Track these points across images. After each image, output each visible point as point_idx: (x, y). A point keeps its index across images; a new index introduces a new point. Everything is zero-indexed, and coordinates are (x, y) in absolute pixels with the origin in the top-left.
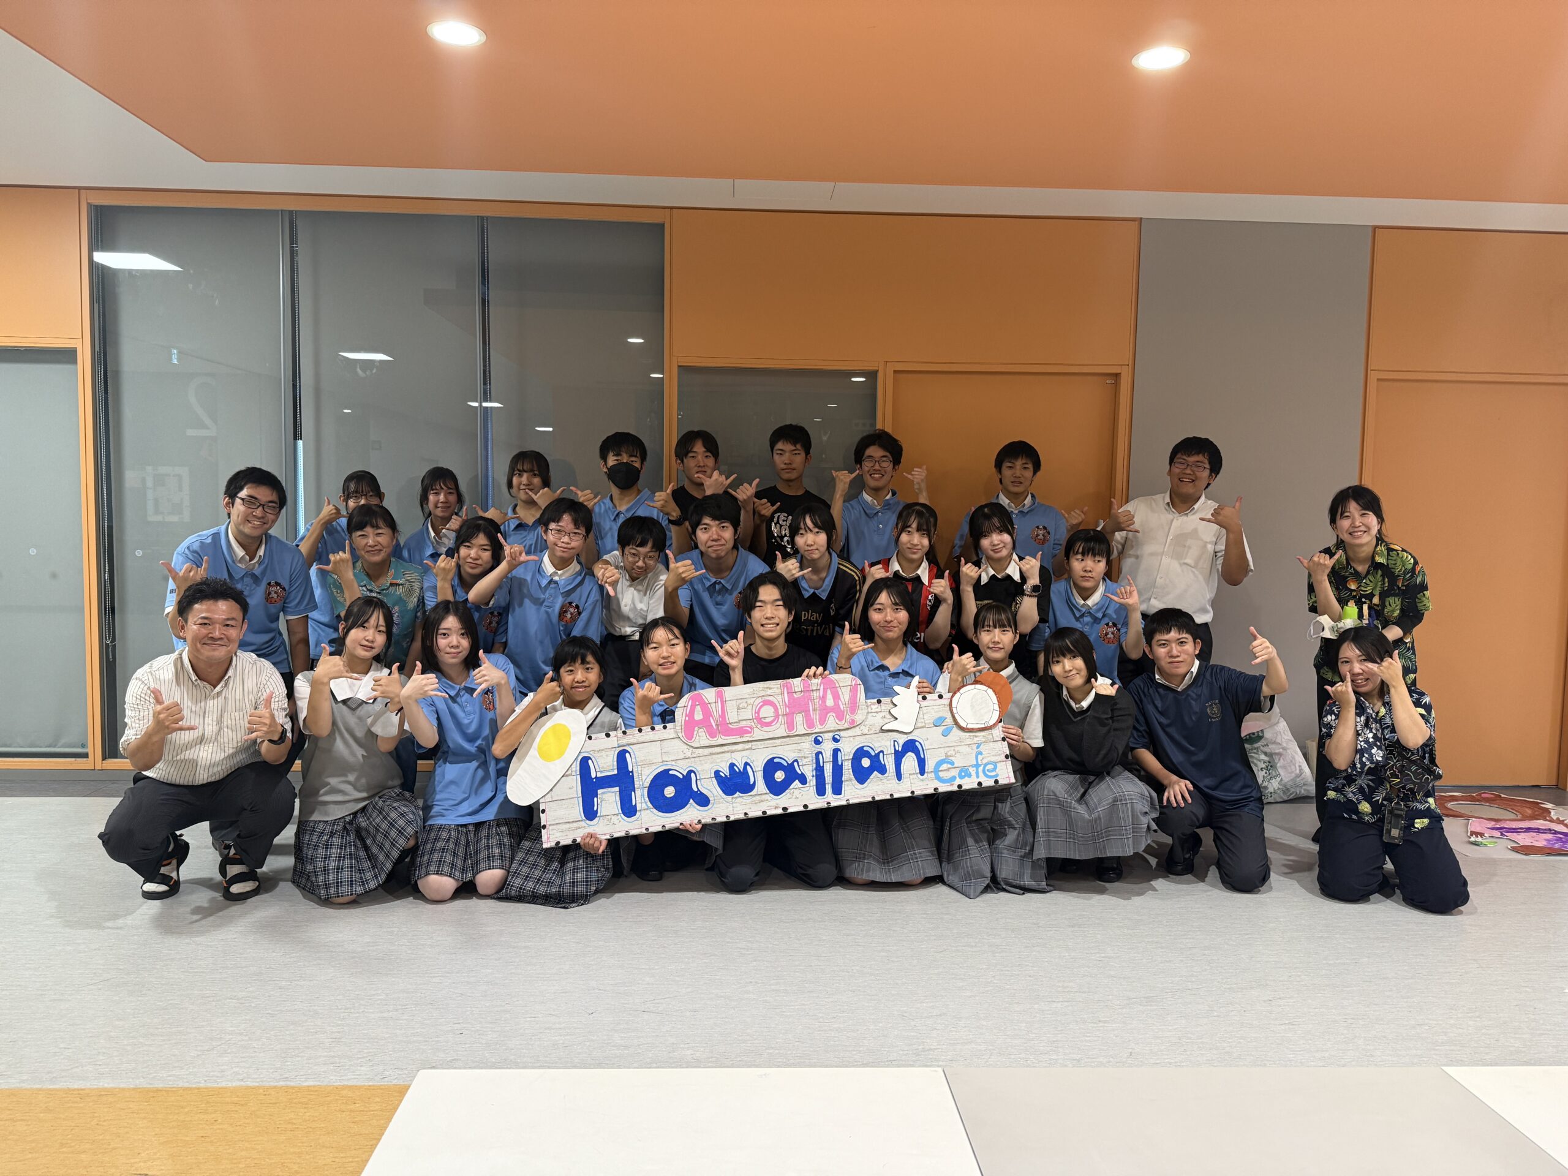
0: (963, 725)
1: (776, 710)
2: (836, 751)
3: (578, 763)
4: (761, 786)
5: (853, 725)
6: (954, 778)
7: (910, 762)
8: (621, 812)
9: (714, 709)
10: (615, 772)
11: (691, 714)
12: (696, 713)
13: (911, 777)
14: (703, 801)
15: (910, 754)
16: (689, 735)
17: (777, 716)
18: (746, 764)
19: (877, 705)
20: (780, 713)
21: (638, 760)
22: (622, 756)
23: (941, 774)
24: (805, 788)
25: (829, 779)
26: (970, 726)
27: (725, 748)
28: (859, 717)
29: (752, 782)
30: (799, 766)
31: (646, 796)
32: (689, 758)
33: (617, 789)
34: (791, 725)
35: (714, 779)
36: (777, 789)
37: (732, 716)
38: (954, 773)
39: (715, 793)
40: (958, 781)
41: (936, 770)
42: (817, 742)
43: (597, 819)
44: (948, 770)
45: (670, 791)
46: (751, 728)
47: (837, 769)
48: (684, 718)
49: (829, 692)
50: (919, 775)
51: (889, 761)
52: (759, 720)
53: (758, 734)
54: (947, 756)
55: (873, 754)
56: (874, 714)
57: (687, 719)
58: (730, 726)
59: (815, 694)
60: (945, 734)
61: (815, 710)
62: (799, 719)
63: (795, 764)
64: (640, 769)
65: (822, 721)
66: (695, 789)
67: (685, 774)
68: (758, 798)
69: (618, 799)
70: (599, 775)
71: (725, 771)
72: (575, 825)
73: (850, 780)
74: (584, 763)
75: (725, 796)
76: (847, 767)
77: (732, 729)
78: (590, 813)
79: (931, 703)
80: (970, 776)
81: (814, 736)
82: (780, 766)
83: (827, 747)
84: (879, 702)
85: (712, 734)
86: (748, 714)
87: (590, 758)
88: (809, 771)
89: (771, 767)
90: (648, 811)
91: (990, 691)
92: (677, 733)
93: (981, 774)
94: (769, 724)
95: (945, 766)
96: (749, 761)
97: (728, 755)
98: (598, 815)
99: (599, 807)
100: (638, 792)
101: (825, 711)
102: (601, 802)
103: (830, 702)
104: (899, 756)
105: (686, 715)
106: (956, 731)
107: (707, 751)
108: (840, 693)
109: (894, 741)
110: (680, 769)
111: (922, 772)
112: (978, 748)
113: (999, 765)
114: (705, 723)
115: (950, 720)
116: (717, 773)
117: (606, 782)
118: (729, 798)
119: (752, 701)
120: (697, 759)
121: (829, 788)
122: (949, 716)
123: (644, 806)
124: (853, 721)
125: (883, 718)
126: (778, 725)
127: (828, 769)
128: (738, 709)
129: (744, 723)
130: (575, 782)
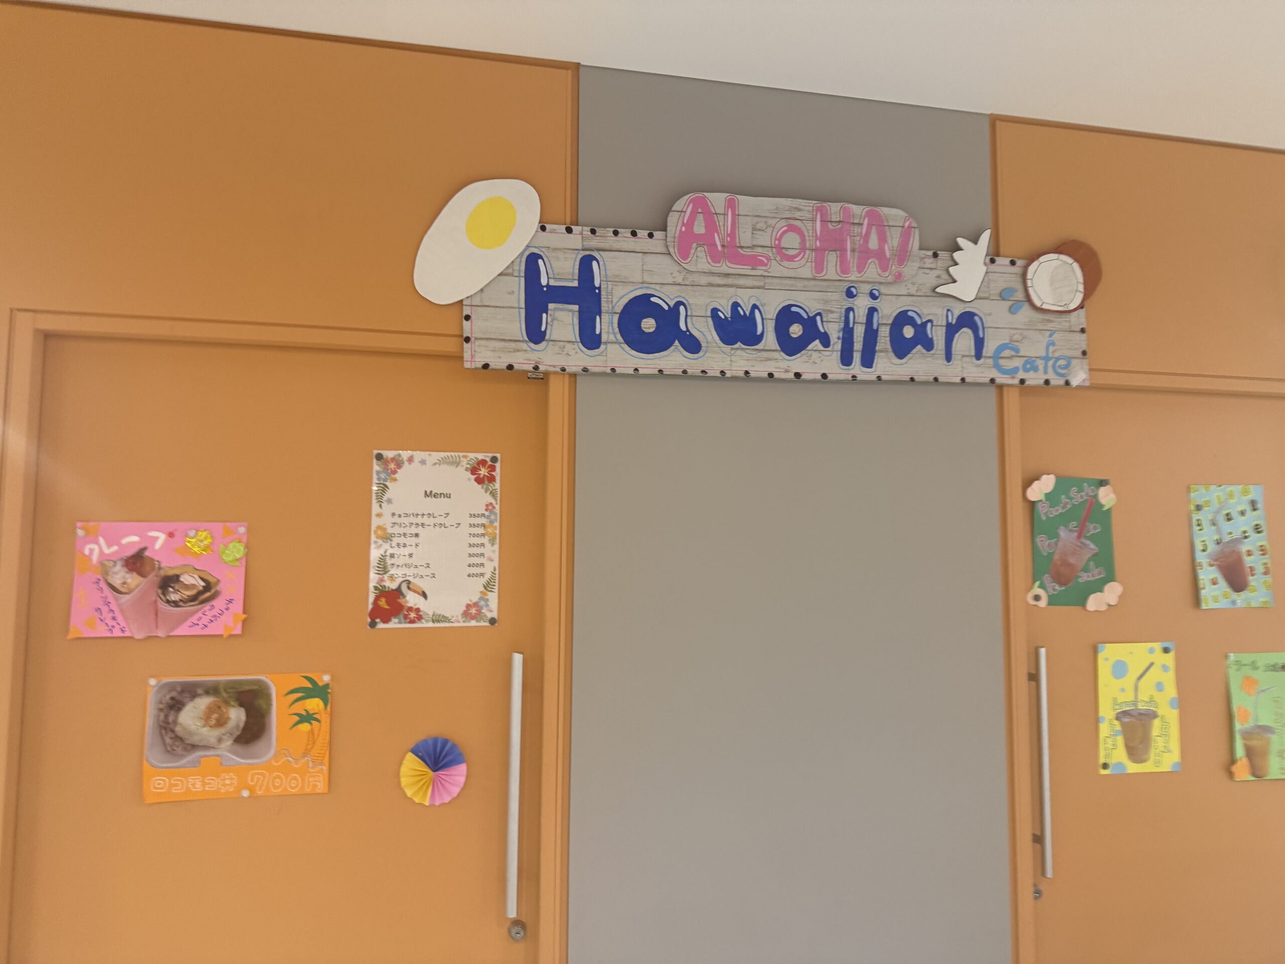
0: (1038, 303)
1: (803, 240)
2: (872, 311)
3: (524, 259)
4: (770, 339)
5: (899, 277)
6: (1016, 370)
7: (964, 340)
8: (578, 340)
9: (721, 223)
10: (575, 284)
11: (690, 224)
12: (696, 223)
13: (965, 359)
14: (693, 345)
15: (965, 330)
16: (684, 254)
17: (803, 249)
18: (755, 307)
19: (932, 260)
20: (808, 244)
21: (608, 272)
22: (586, 264)
23: (1001, 362)
24: (827, 352)
25: (858, 345)
26: (1045, 307)
27: (730, 281)
28: (910, 269)
29: (759, 332)
30: (822, 322)
31: (616, 325)
32: (679, 284)
33: (576, 308)
34: (819, 266)
35: (710, 321)
36: (791, 347)
37: (745, 237)
38: (1017, 363)
39: (709, 338)
40: (1021, 375)
41: (997, 356)
42: (850, 294)
43: (544, 344)
44: (1011, 358)
45: (649, 325)
46: (769, 259)
47: (871, 335)
48: (679, 228)
49: (874, 230)
50: (974, 359)
51: (938, 335)
52: (779, 249)
53: (776, 268)
54: (1011, 340)
55: (919, 322)
56: (927, 271)
57: (684, 229)
58: (740, 250)
59: (856, 229)
60: (1012, 310)
61: (853, 250)
62: (832, 259)
63: (818, 318)
64: (610, 287)
65: (861, 268)
66: (683, 327)
67: (672, 304)
68: (765, 354)
69: (576, 321)
70: (553, 283)
71: (726, 312)
72: (513, 345)
73: (885, 351)
74: (532, 261)
75: (722, 345)
76: (884, 334)
77: (743, 256)
78: (535, 334)
79: (1001, 269)
80: (1035, 369)
81: (847, 285)
82: (797, 318)
83: (862, 304)
84: (935, 255)
85: (715, 257)
86: (765, 239)
87: (540, 257)
88: (834, 331)
89: (786, 316)
90: (617, 346)
91: (1076, 266)
92: (667, 247)
93: (1050, 370)
94: (791, 258)
95: (1007, 353)
96: (758, 304)
97: (732, 290)
98: (547, 337)
99: (549, 327)
100: (605, 317)
101: (865, 254)
102: (553, 320)
103: (873, 244)
104: (951, 330)
105: (683, 224)
106: (1026, 310)
107: (704, 280)
108: (888, 234)
109: (948, 310)
110: (665, 298)
111: (978, 355)
112: (1051, 336)
113: (1074, 362)
114: (707, 241)
115: (1020, 296)
116: (715, 311)
117: (562, 295)
118: (727, 348)
119: (772, 222)
120: (689, 288)
121: (857, 357)
122: (1020, 287)
123: (612, 338)
124: (899, 275)
125: (938, 277)
126: (803, 262)
127: (859, 332)
128: (754, 229)
129: (760, 250)
130: (518, 286)
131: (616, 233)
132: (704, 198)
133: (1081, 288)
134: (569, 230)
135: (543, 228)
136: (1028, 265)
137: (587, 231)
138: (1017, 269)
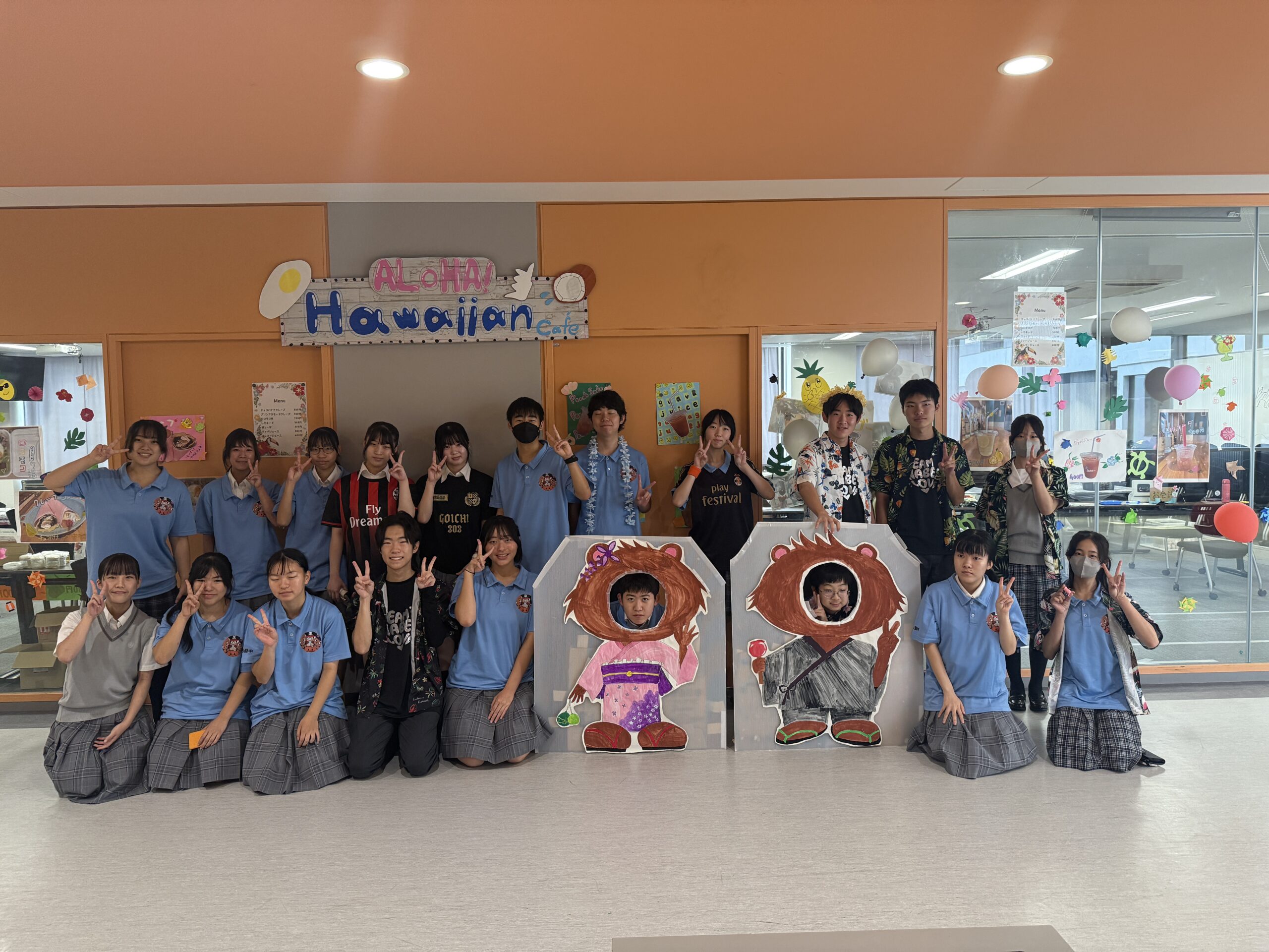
0: (560, 299)
1: (436, 277)
2: (473, 308)
3: (306, 296)
4: (423, 325)
5: (486, 291)
6: (549, 333)
7: (521, 320)
8: (332, 330)
9: (395, 272)
10: (329, 305)
11: (380, 273)
12: (383, 273)
13: (522, 329)
14: (385, 329)
15: (522, 314)
16: (378, 287)
17: (436, 281)
18: (414, 310)
19: (503, 281)
20: (438, 279)
21: (344, 299)
22: (333, 295)
23: (541, 329)
24: (451, 329)
25: (466, 325)
26: (563, 300)
27: (402, 298)
28: (491, 286)
29: (417, 321)
30: (448, 315)
31: (348, 322)
32: (377, 302)
33: (330, 316)
34: (444, 289)
35: (393, 318)
36: (433, 328)
37: (406, 277)
38: (550, 329)
39: (393, 326)
40: (552, 335)
41: (538, 327)
42: (461, 301)
43: (316, 333)
44: (546, 327)
45: (364, 321)
46: (419, 287)
47: (473, 320)
48: (375, 275)
49: (472, 268)
50: (527, 329)
51: (508, 319)
52: (424, 281)
53: (423, 291)
54: (547, 318)
55: (497, 312)
56: (500, 287)
57: (377, 276)
58: (404, 283)
59: (462, 270)
60: (547, 303)
61: (461, 280)
62: (450, 285)
63: (446, 313)
64: (345, 305)
65: (465, 288)
66: (380, 321)
67: (374, 311)
68: (420, 332)
69: (330, 322)
70: (319, 305)
71: (400, 313)
72: (303, 334)
73: (481, 327)
74: (309, 296)
75: (399, 328)
76: (480, 319)
77: (406, 286)
78: (312, 329)
79: (540, 283)
80: (560, 332)
81: (459, 296)
82: (436, 314)
83: (468, 305)
84: (505, 279)
85: (393, 288)
86: (417, 277)
87: (313, 294)
88: (454, 319)
89: (430, 313)
90: (350, 332)
91: (581, 278)
92: (370, 285)
93: (567, 332)
94: (430, 286)
95: (544, 324)
96: (416, 308)
97: (402, 303)
98: (318, 330)
99: (318, 325)
100: (343, 319)
101: (467, 281)
102: (320, 322)
103: (472, 275)
104: (514, 315)
105: (377, 274)
106: (554, 302)
107: (389, 299)
108: (479, 270)
109: (513, 305)
110: (371, 308)
111: (529, 327)
112: (568, 314)
113: (580, 327)
114: (388, 281)
115: (552, 296)
116: (395, 313)
117: (323, 310)
118: (402, 330)
119: (419, 269)
120: (382, 303)
121: (466, 331)
122: (550, 291)
123: (347, 328)
124: (486, 290)
125: (508, 289)
126: (436, 287)
127: (467, 319)
128: (411, 273)
129: (414, 283)
130: (303, 308)
131: (346, 280)
132: (386, 261)
133: (584, 289)
134: (325, 281)
135: (313, 281)
136: (555, 280)
137: (333, 280)
138: (549, 282)
